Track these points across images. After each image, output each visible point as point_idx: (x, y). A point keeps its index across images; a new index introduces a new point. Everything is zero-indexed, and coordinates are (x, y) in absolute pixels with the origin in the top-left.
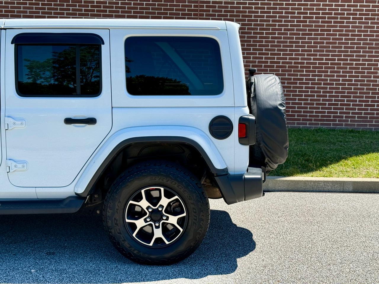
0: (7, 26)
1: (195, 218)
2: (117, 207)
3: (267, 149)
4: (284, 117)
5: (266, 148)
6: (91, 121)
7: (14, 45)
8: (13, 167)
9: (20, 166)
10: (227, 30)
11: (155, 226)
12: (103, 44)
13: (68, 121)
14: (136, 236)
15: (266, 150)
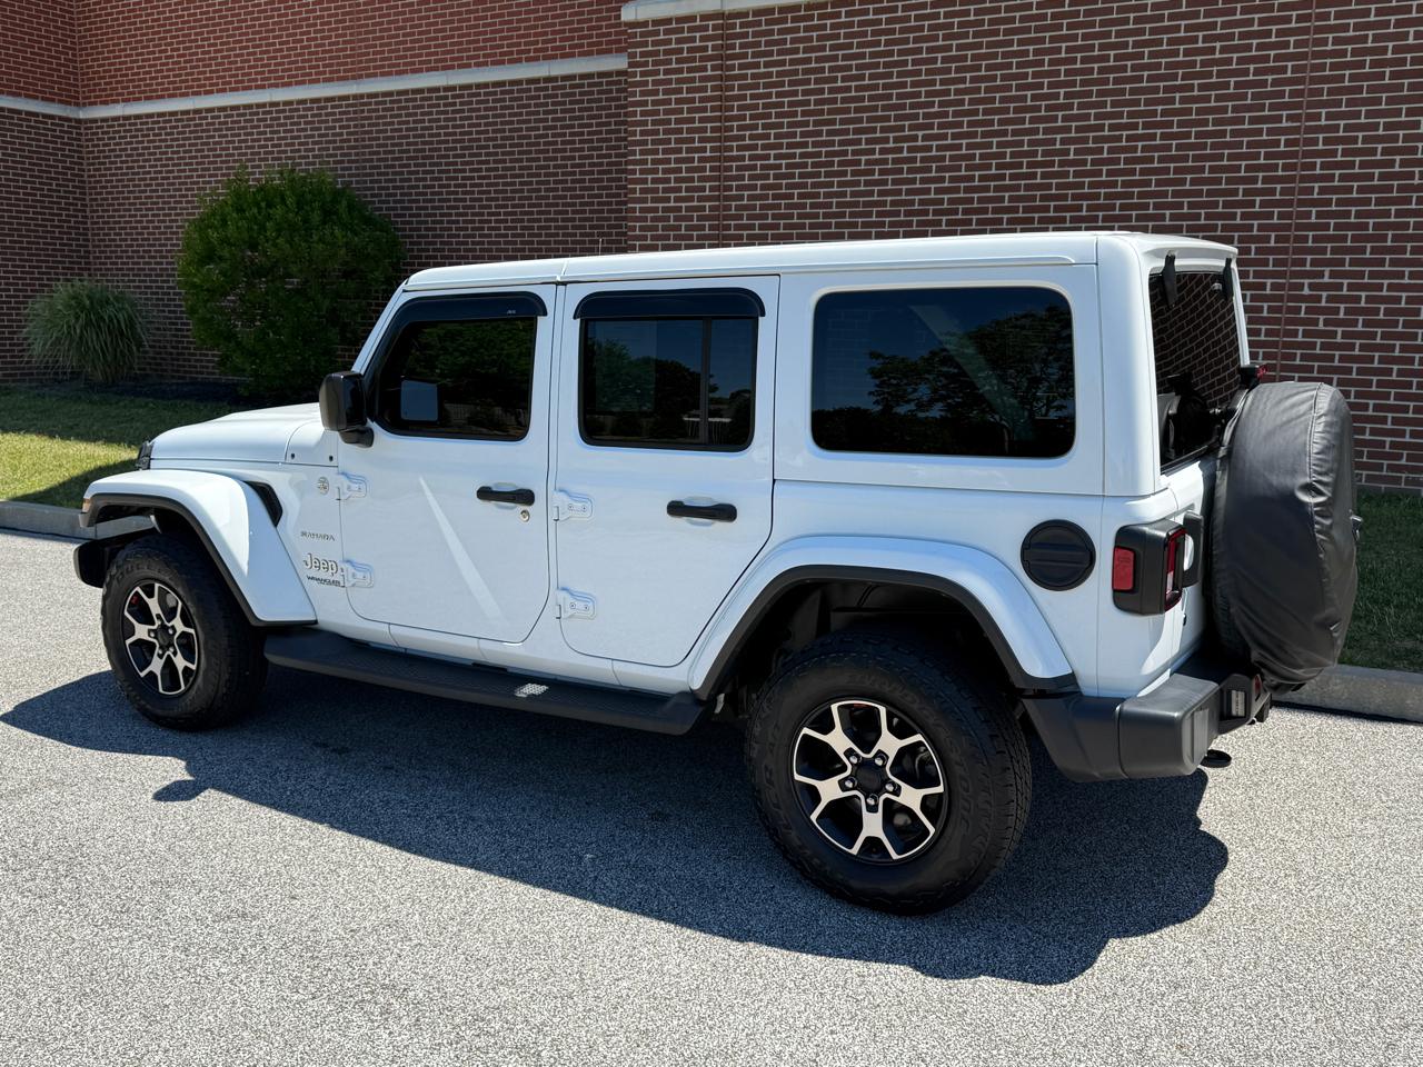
0: (570, 276)
1: (966, 805)
2: (771, 739)
3: (1254, 622)
4: (1313, 528)
5: (1249, 618)
6: (725, 513)
7: (579, 320)
8: (568, 607)
9: (580, 605)
10: (1097, 264)
11: (867, 805)
12: (763, 314)
13: (676, 509)
14: (818, 819)
15: (1252, 626)
